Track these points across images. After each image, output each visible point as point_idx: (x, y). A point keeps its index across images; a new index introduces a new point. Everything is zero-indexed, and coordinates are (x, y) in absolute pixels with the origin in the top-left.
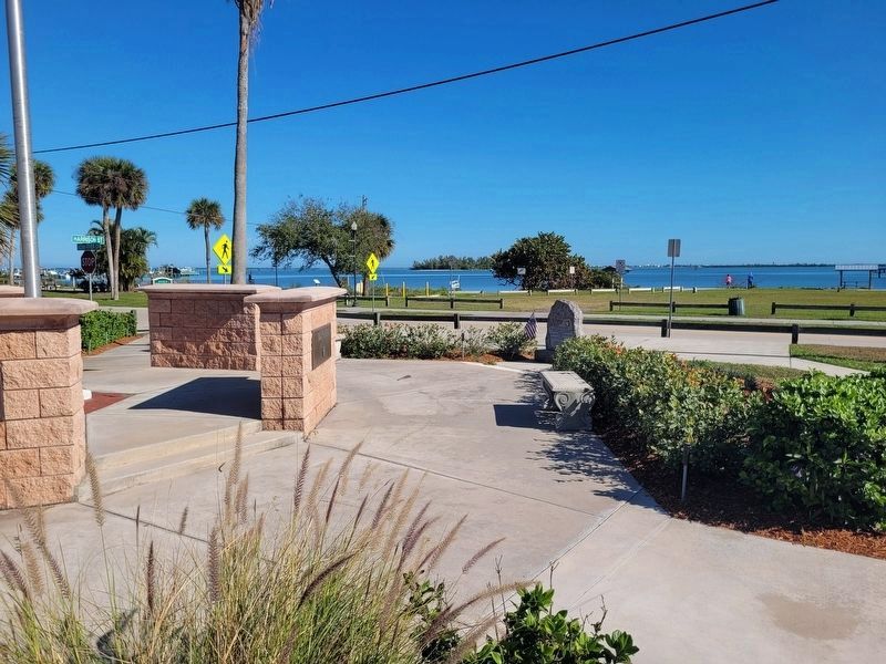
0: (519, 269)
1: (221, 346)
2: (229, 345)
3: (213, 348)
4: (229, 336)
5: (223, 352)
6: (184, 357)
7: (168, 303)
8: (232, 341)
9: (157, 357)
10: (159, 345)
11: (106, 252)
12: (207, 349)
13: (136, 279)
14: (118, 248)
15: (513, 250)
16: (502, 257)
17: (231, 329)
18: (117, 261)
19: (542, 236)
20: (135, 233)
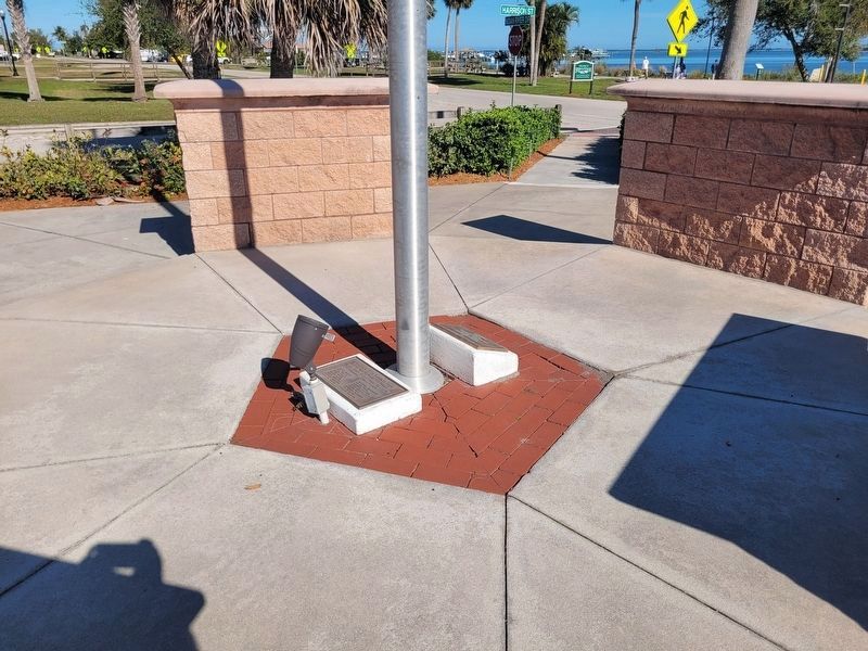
1: (778, 230)
2: (800, 233)
3: (756, 232)
4: (805, 212)
5: (780, 246)
6: (683, 239)
7: (667, 122)
8: (810, 225)
9: (626, 228)
10: (633, 206)
11: (530, 31)
12: (741, 232)
13: (555, 62)
14: (541, 26)
17: (814, 196)
18: (539, 41)
20: (558, 9)
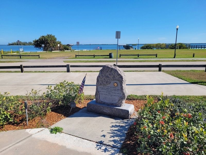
0: (42, 45)
15: (40, 39)
16: (36, 41)
19: (48, 35)
